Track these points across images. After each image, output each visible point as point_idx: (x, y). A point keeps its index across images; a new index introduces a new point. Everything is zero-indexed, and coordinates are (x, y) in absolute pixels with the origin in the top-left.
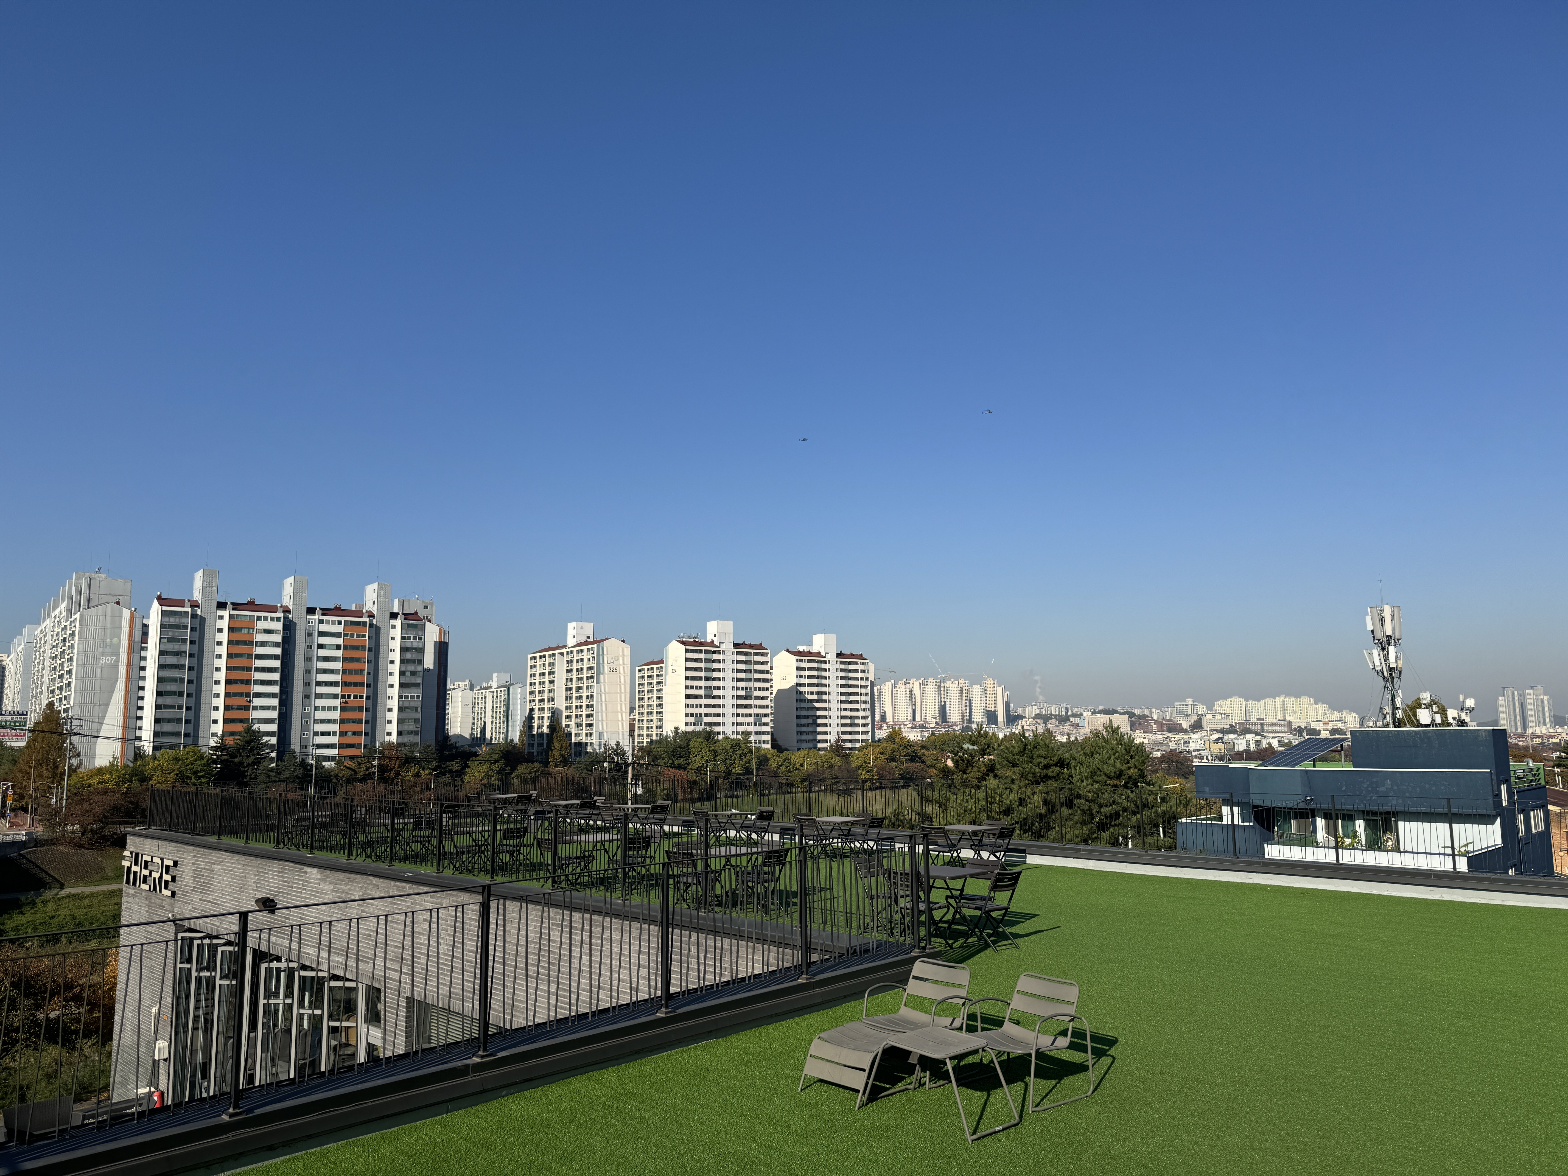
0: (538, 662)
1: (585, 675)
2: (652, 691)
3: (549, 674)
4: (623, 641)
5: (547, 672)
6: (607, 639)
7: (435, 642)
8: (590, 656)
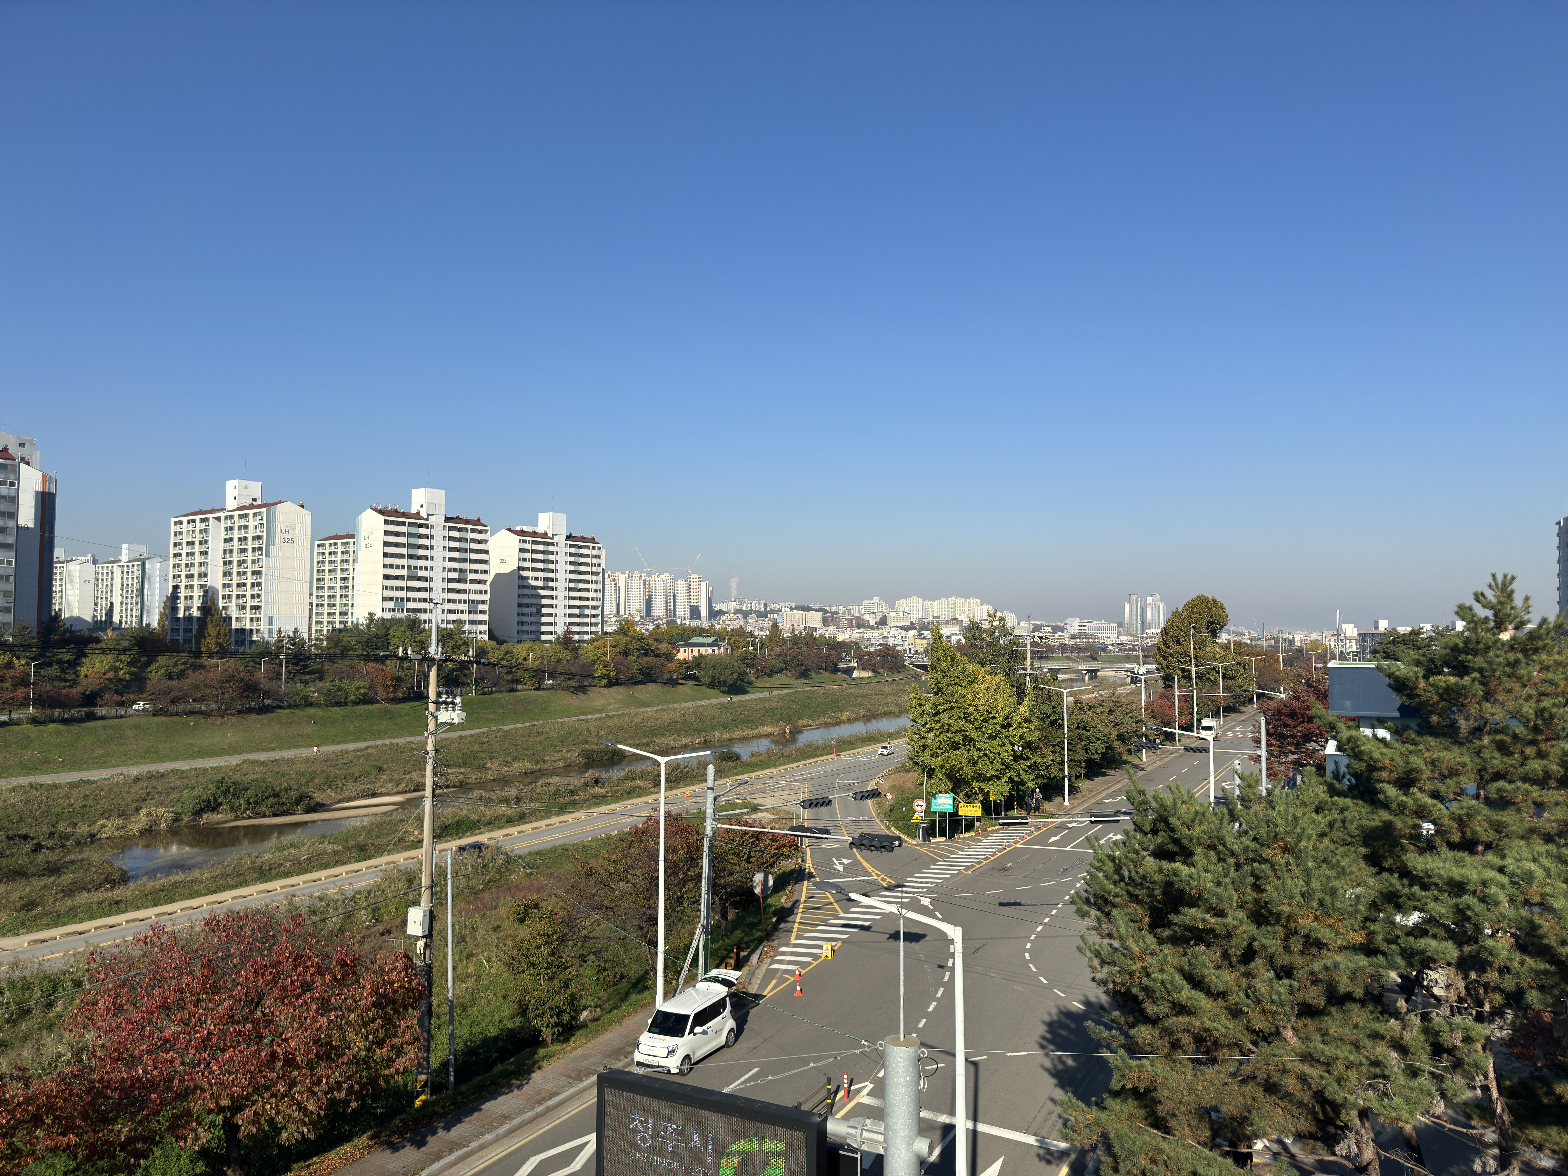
0: (186, 528)
1: (250, 545)
2: (335, 571)
3: (201, 543)
4: (302, 506)
5: (197, 541)
6: (280, 503)
7: (37, 493)
8: (258, 523)
